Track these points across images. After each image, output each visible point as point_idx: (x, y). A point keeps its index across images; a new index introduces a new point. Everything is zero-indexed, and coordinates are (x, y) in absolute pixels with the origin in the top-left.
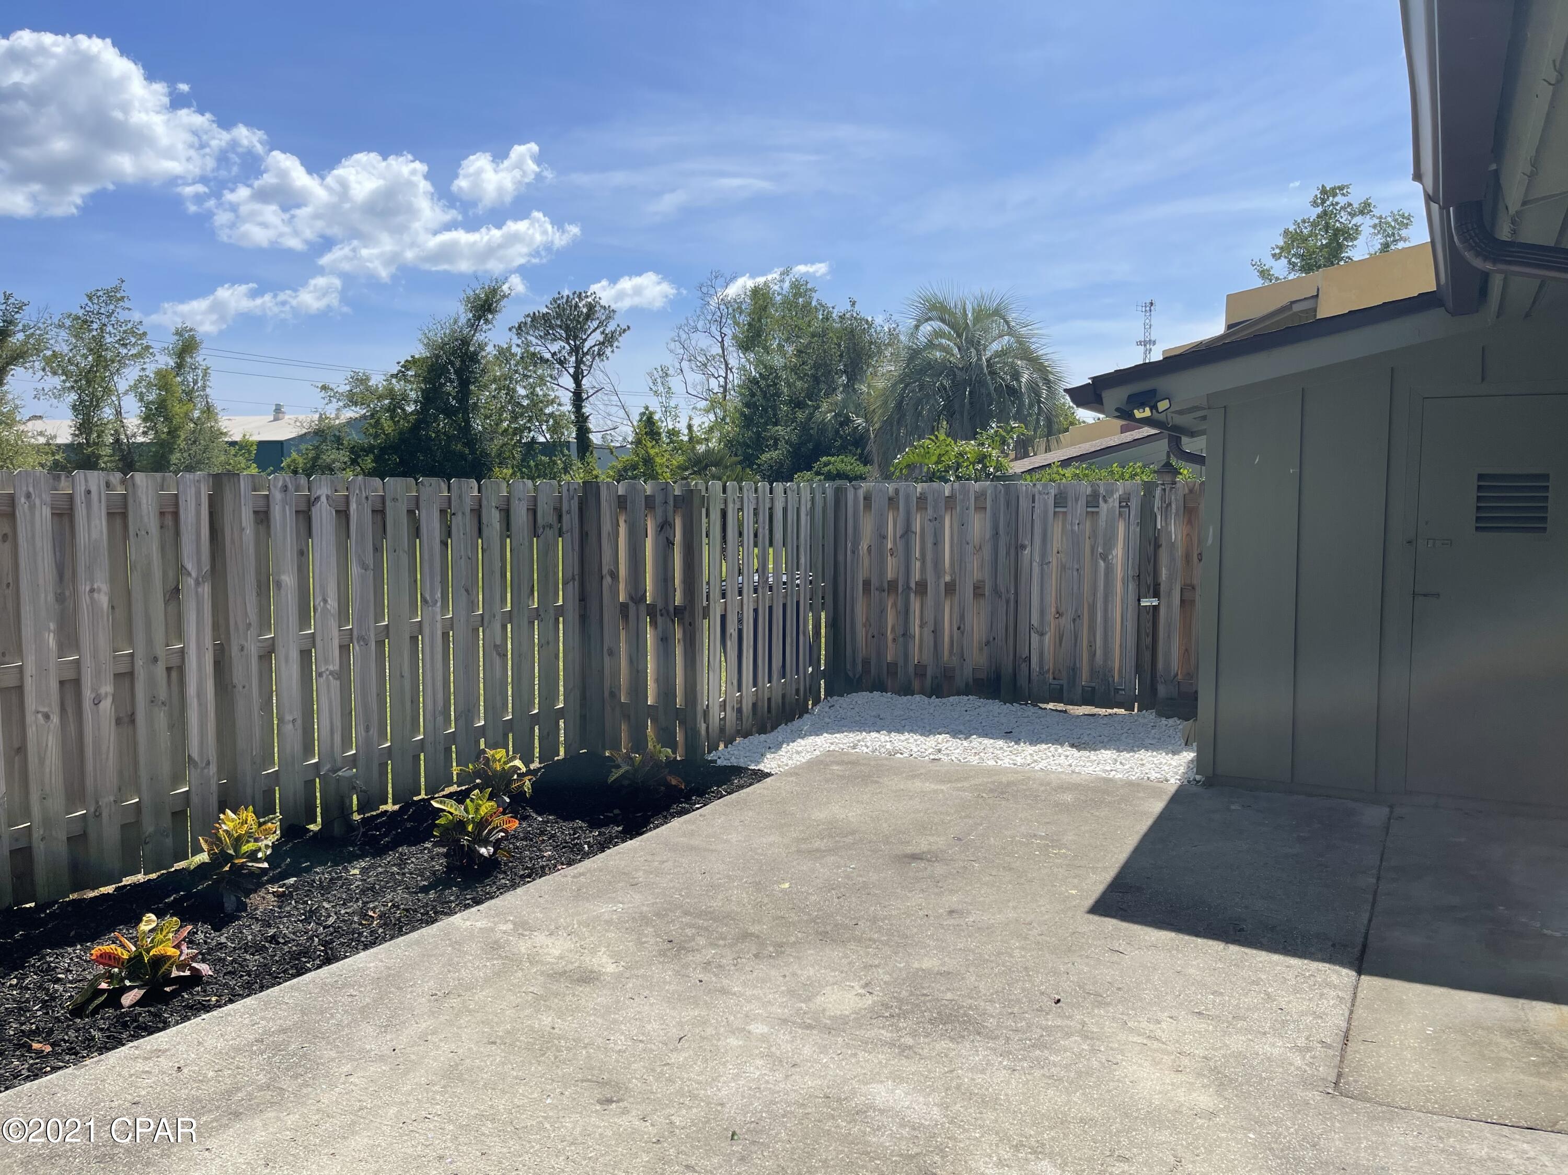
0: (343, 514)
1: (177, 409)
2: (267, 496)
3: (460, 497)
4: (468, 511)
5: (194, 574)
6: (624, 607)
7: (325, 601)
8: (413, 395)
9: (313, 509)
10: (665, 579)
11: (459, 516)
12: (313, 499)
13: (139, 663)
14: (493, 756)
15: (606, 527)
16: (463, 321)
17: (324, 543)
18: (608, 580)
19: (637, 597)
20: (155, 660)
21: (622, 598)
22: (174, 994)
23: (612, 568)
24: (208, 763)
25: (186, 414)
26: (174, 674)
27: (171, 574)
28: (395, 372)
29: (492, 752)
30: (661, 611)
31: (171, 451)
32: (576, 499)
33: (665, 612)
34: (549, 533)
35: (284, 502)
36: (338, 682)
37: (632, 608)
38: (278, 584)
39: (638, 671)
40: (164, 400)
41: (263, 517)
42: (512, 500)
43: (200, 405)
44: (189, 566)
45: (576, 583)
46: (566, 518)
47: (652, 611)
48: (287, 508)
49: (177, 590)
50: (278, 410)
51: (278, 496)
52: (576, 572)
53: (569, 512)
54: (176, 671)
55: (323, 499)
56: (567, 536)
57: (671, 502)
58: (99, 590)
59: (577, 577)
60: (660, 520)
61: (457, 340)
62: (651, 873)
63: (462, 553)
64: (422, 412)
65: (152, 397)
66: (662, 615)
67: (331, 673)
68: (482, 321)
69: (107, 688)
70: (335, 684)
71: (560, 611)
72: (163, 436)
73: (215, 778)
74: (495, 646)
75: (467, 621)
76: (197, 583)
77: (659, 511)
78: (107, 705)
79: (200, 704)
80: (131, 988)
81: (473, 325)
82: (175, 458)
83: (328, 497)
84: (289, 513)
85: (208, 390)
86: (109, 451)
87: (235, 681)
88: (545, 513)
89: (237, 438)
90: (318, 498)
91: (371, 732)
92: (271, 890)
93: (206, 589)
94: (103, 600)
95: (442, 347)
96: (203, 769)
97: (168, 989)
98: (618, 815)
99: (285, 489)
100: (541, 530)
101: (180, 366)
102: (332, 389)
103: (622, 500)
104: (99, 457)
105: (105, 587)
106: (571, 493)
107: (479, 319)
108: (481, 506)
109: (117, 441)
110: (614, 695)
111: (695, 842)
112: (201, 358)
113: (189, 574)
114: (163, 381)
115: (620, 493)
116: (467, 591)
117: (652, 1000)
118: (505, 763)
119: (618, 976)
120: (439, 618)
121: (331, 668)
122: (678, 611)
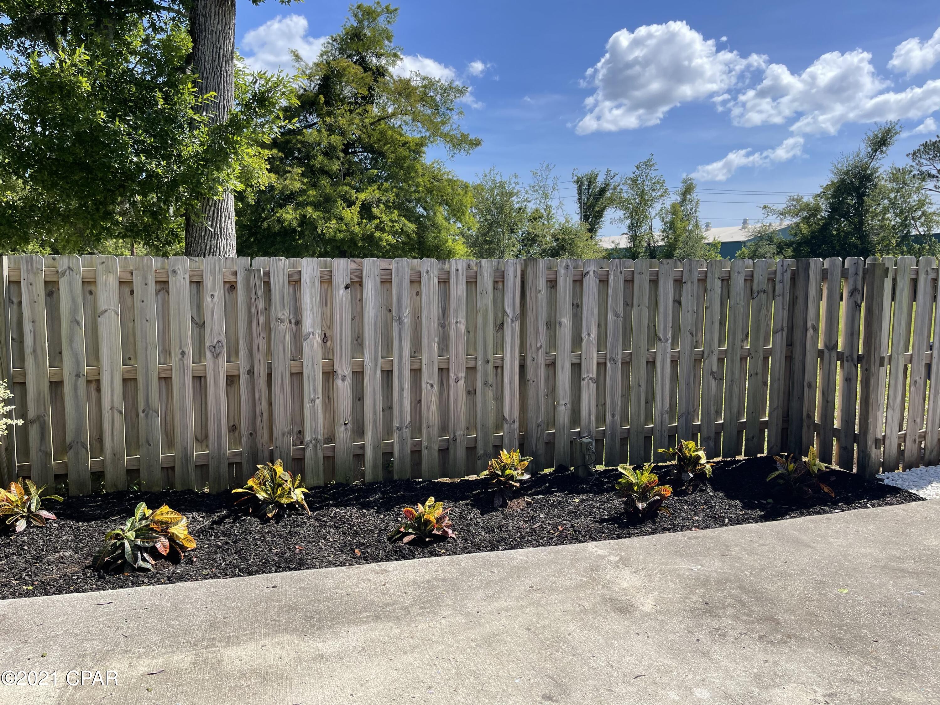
0: (604, 282)
1: (679, 225)
2: (556, 272)
3: (690, 271)
4: (695, 280)
5: (511, 316)
6: (821, 353)
7: (589, 335)
8: (823, 207)
9: (584, 279)
10: (852, 334)
11: (689, 284)
12: (584, 273)
13: (479, 362)
14: (687, 445)
15: (813, 292)
16: (863, 153)
17: (590, 300)
18: (810, 332)
19: (831, 346)
20: (488, 362)
21: (820, 346)
22: (431, 543)
23: (814, 323)
24: (514, 422)
25: (685, 227)
26: (499, 370)
27: (500, 315)
28: (819, 193)
29: (686, 443)
30: (847, 357)
31: (675, 249)
32: (789, 273)
33: (850, 359)
34: (763, 296)
35: (566, 275)
36: (595, 385)
37: (826, 352)
38: (560, 324)
39: (828, 402)
40: (673, 221)
41: (553, 284)
42: (732, 273)
43: (693, 222)
44: (509, 311)
45: (785, 333)
46: (778, 287)
47: (840, 357)
48: (568, 279)
49: (502, 324)
50: (745, 222)
51: (562, 271)
52: (785, 325)
53: (781, 281)
54: (499, 368)
55: (591, 273)
56: (779, 299)
57: (861, 274)
58: (460, 323)
59: (785, 329)
60: (851, 288)
61: (857, 167)
62: (745, 550)
63: (690, 308)
64: (831, 217)
65: (668, 219)
66: (847, 361)
67: (591, 379)
68: (878, 152)
69: (462, 374)
70: (593, 386)
71: (769, 352)
72: (671, 241)
73: (518, 430)
74: (712, 373)
75: (691, 354)
76: (512, 321)
77: (851, 280)
78: (462, 383)
79: (511, 389)
80: (411, 534)
81: (871, 157)
82: (676, 253)
83: (594, 272)
84: (569, 281)
85: (698, 213)
86: (644, 250)
87: (528, 377)
88: (760, 280)
89: (711, 240)
90: (588, 273)
91: (616, 418)
92: (526, 499)
93: (517, 324)
94: (462, 328)
95: (847, 173)
96: (511, 424)
97: (427, 540)
98: (770, 503)
99: (567, 267)
100: (756, 294)
101: (683, 201)
102: (769, 208)
103: (825, 272)
104: (639, 253)
105: (463, 321)
106: (785, 268)
107: (876, 151)
108: (706, 277)
109: (649, 244)
110: (810, 417)
111: (805, 538)
112: (695, 195)
113: (508, 316)
114: (674, 210)
115: (825, 267)
116: (692, 334)
117: (650, 641)
118: (694, 451)
119: (647, 615)
120: (669, 350)
121: (591, 376)
122: (860, 359)
